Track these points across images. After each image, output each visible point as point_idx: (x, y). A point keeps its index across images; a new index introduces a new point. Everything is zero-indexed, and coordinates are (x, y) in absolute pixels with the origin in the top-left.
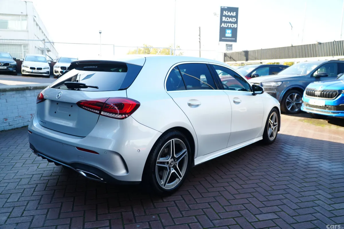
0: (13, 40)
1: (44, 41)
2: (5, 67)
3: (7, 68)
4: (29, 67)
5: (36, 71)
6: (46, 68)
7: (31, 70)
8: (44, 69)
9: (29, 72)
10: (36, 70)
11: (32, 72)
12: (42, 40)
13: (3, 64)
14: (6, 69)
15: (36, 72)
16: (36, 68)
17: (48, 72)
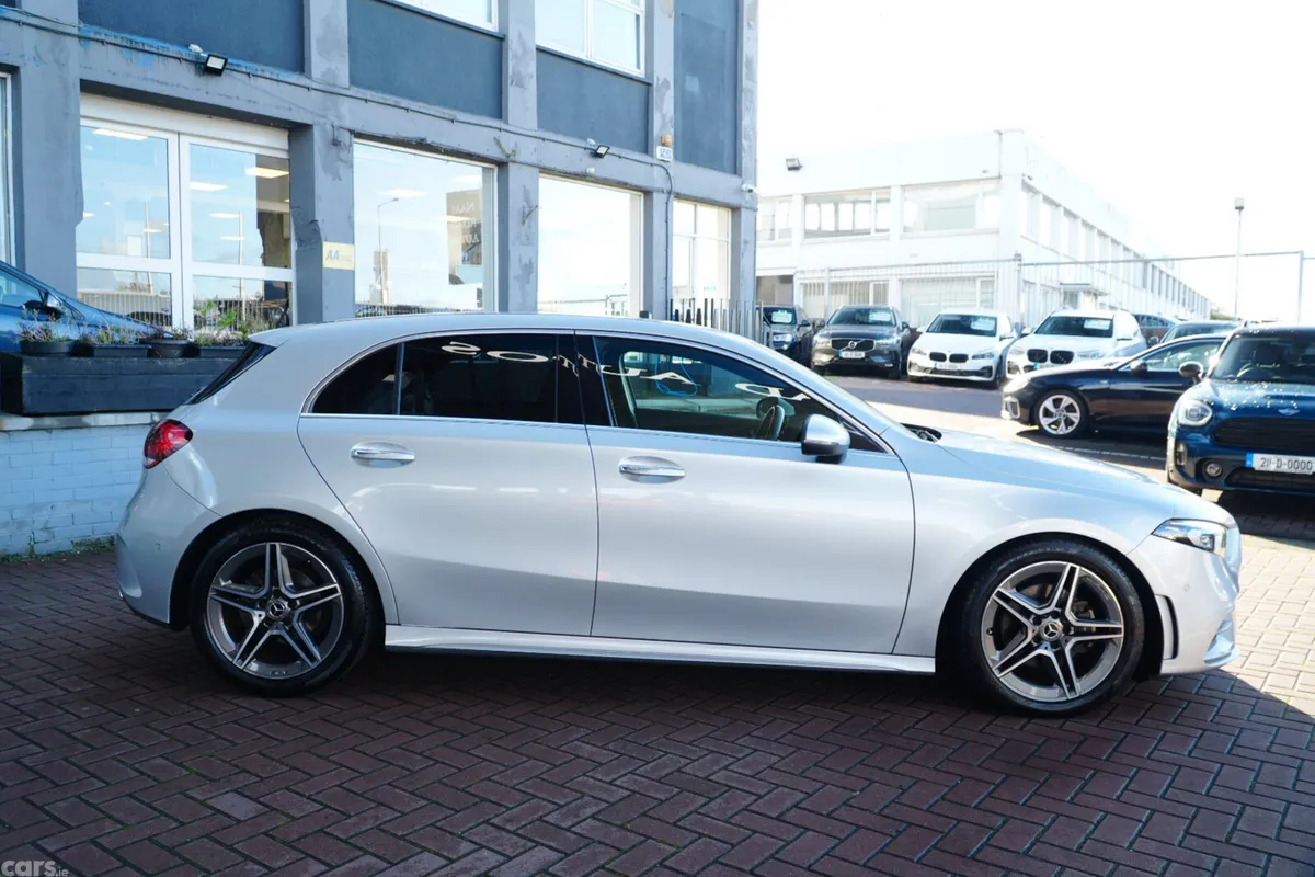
0: (926, 265)
1: (1020, 260)
2: (862, 355)
3: (867, 357)
4: (928, 354)
5: (946, 365)
6: (983, 357)
7: (931, 364)
8: (974, 357)
9: (925, 370)
10: (947, 361)
11: (935, 371)
12: (1012, 257)
13: (856, 344)
14: (862, 359)
15: (947, 368)
16: (948, 357)
17: (990, 369)
